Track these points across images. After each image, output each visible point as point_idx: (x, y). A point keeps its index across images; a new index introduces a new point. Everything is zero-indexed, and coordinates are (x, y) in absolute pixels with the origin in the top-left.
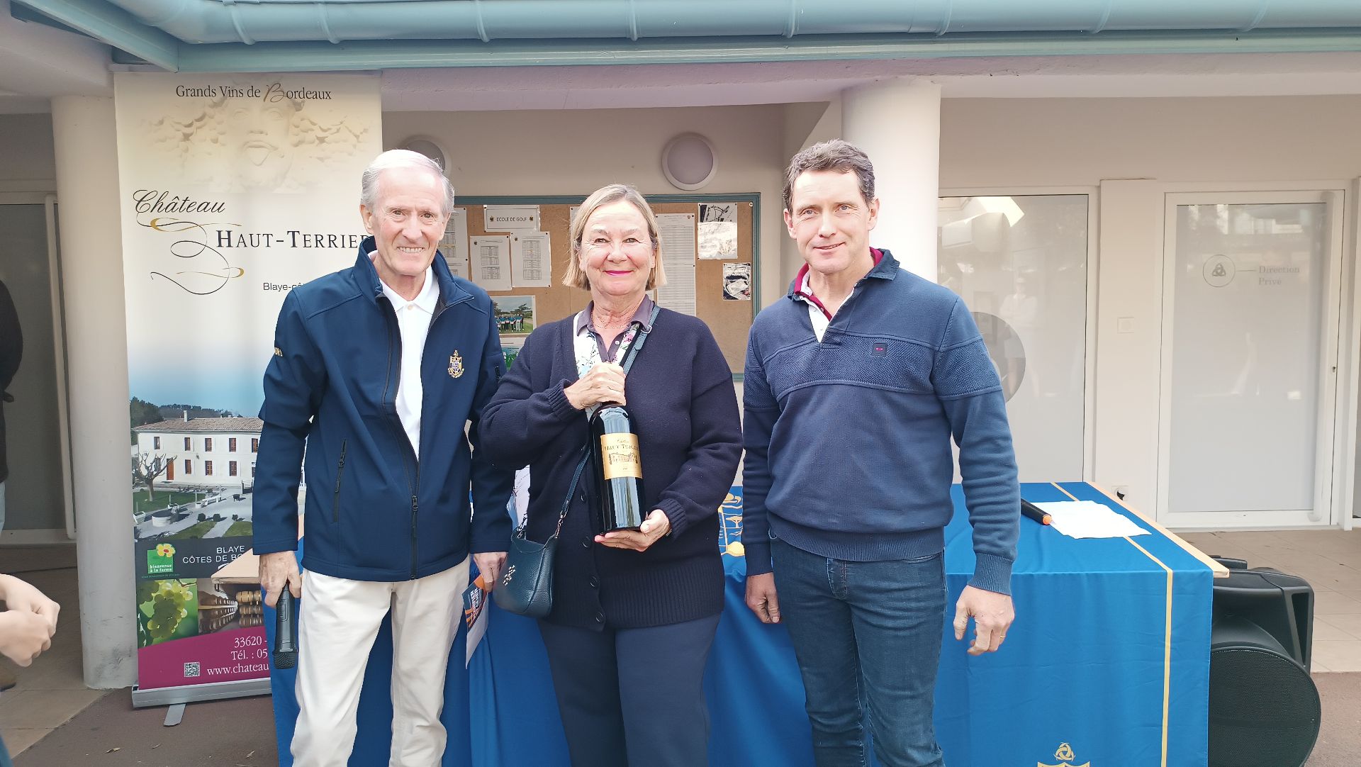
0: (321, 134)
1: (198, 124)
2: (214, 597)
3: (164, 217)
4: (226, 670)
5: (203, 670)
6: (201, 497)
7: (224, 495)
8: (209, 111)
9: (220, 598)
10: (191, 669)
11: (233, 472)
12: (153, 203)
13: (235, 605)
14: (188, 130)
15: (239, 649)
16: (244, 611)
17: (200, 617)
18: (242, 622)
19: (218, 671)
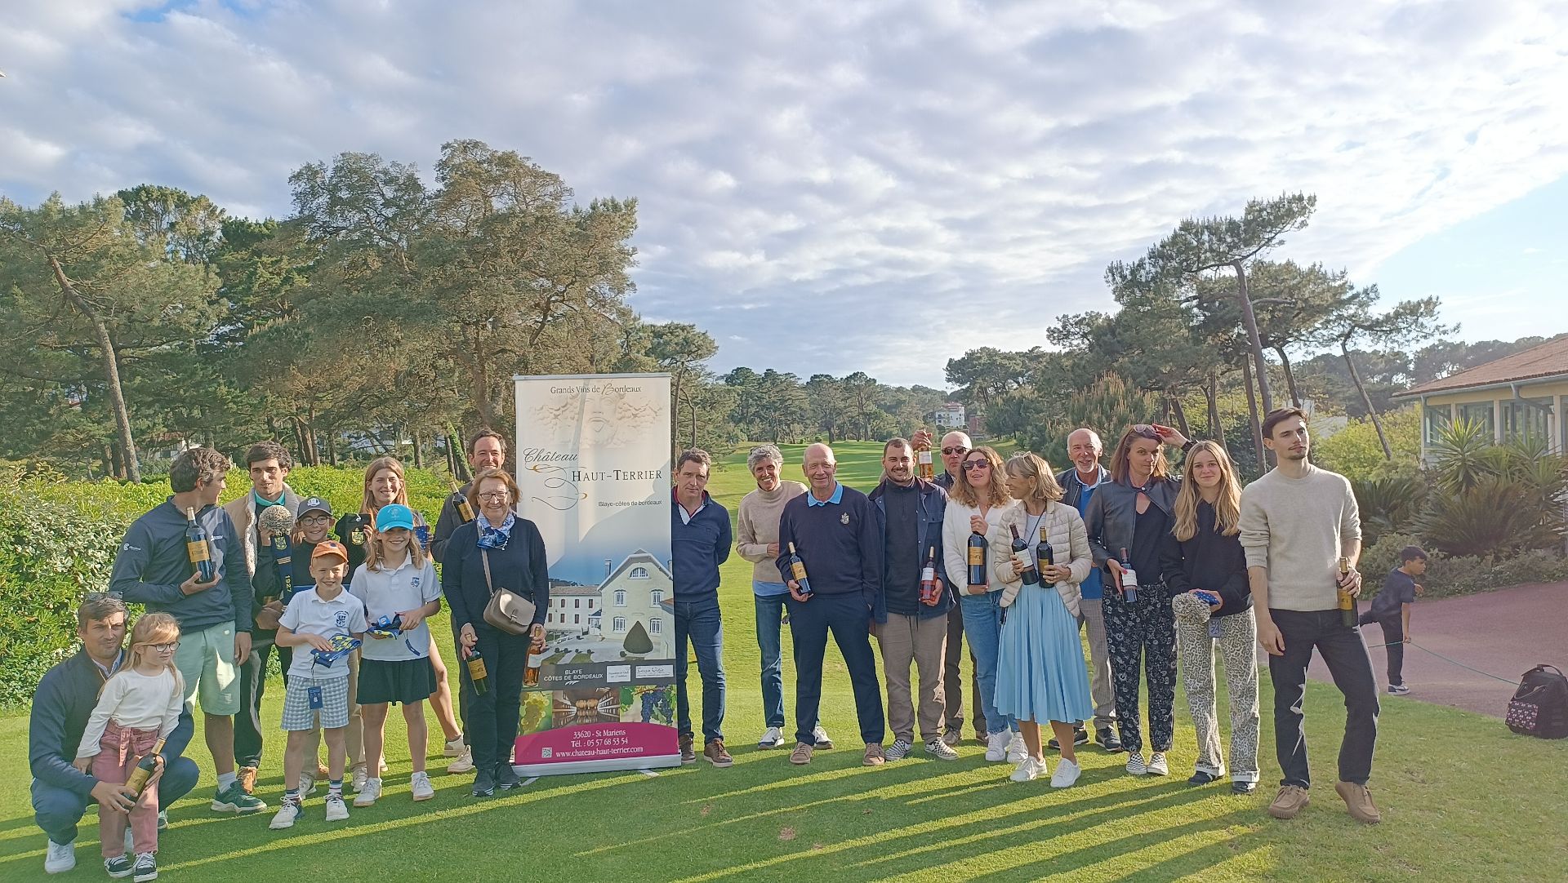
0: (637, 412)
1: (563, 409)
2: (563, 703)
3: (540, 464)
4: (568, 754)
5: (554, 754)
6: (558, 636)
7: (571, 636)
8: (569, 401)
9: (566, 704)
10: (547, 752)
11: (577, 622)
12: (535, 456)
13: (574, 709)
14: (557, 413)
15: (576, 740)
16: (580, 714)
17: (553, 717)
18: (578, 721)
19: (563, 754)
